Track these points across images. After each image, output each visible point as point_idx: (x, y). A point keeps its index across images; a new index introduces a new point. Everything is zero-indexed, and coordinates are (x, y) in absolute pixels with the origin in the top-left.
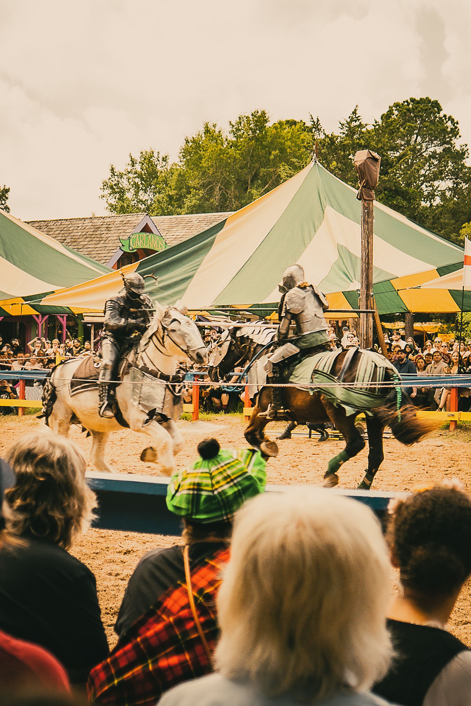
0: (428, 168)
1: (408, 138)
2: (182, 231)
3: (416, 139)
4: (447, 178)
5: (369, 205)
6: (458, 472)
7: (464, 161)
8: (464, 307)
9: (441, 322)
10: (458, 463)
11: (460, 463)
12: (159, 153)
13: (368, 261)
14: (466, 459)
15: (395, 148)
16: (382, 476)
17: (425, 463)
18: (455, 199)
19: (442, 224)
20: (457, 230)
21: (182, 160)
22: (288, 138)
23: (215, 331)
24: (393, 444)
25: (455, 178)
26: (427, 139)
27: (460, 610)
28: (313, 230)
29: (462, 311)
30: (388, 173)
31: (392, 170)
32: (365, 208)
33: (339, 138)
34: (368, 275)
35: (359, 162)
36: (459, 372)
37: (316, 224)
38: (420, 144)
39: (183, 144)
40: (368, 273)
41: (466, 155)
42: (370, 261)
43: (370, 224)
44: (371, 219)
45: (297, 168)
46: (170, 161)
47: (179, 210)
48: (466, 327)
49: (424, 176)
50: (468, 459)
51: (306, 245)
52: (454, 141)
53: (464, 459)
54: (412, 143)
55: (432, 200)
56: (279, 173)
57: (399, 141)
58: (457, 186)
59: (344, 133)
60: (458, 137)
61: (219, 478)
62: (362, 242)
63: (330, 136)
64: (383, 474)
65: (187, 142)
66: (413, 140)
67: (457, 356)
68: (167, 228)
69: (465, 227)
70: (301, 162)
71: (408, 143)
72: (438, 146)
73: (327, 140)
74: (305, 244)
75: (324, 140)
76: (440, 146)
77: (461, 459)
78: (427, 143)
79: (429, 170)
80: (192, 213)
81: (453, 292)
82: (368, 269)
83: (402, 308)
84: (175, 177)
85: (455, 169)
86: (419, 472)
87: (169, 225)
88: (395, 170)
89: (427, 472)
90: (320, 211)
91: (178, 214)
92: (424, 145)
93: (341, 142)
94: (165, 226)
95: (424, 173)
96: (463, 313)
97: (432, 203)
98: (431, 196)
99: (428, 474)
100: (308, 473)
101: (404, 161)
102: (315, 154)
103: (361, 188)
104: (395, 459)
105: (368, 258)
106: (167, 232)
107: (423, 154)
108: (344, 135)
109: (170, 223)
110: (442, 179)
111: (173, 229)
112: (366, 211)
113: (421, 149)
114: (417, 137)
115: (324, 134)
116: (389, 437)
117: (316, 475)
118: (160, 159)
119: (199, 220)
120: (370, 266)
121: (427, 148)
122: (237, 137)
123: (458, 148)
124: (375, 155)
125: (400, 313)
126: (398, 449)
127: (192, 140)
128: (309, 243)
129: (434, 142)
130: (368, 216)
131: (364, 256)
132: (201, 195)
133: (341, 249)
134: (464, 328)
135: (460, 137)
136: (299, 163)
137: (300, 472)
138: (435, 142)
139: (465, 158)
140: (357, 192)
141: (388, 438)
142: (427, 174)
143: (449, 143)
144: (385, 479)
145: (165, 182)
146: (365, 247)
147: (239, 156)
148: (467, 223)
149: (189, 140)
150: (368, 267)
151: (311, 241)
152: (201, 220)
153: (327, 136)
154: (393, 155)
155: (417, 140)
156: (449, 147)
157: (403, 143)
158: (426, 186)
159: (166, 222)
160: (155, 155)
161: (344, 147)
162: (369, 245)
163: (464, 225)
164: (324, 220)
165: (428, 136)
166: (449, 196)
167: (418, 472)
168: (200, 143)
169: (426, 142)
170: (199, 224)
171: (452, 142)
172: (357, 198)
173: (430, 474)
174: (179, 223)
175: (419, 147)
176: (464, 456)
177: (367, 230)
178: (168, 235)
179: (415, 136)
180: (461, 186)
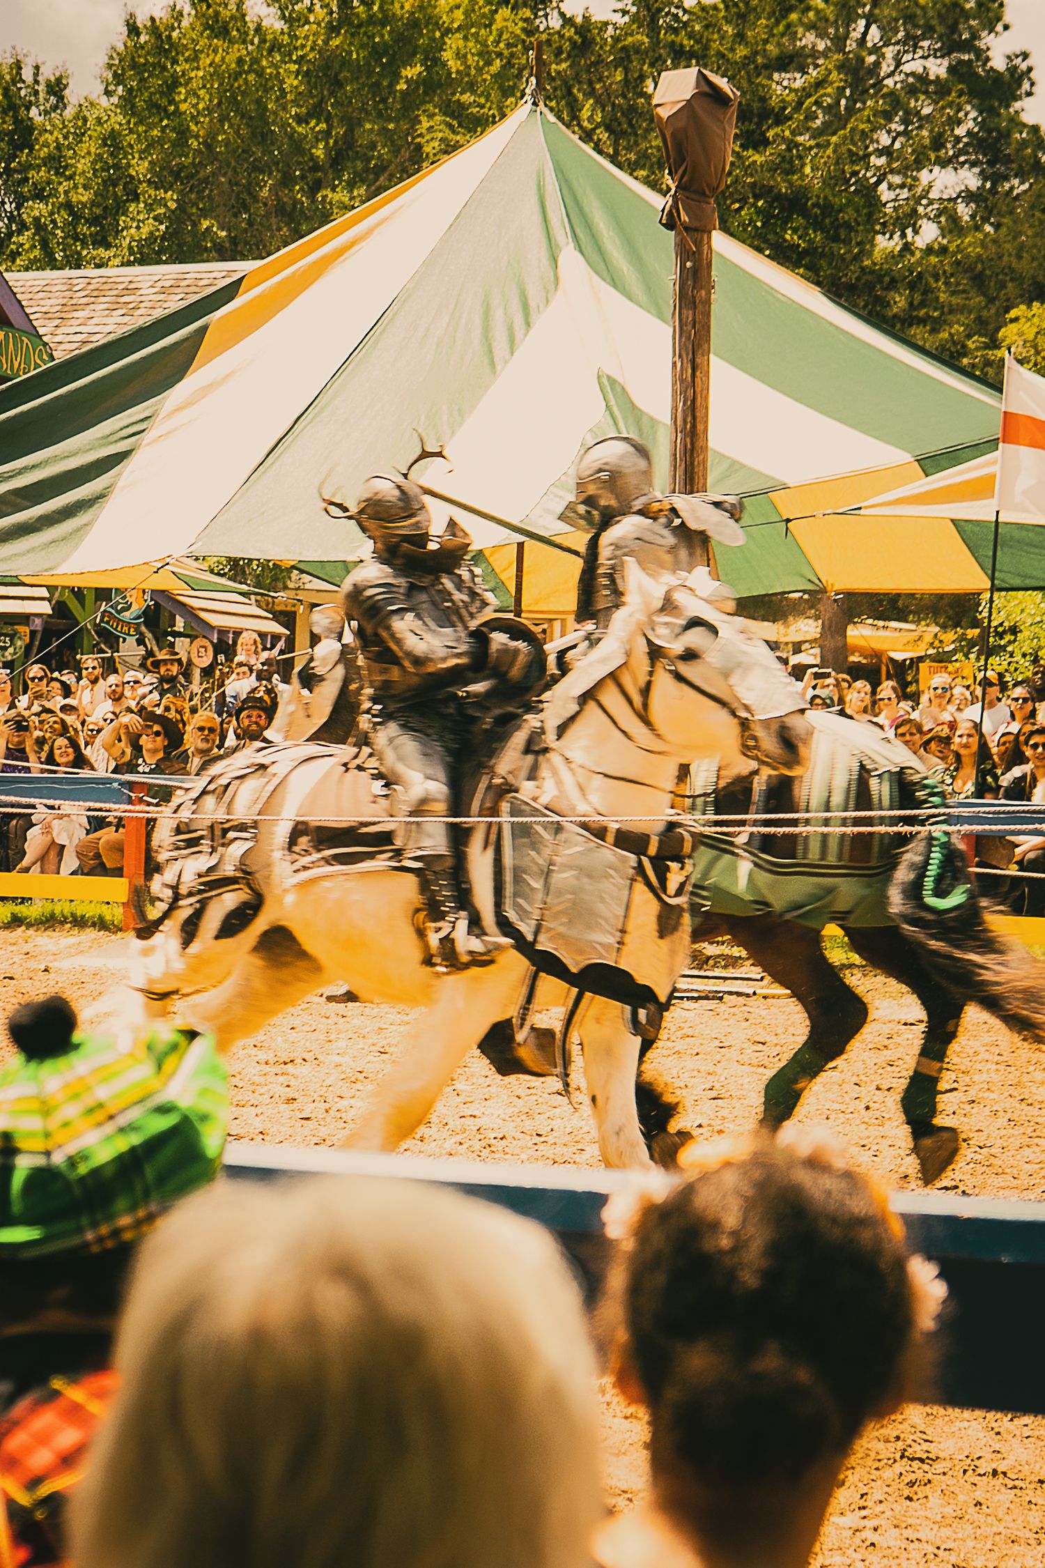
0: (902, 128)
1: (837, 30)
2: (106, 320)
3: (865, 34)
4: (962, 159)
5: (698, 244)
6: (967, 1107)
7: (1017, 105)
8: (997, 574)
9: (937, 624)
10: (967, 1079)
11: (976, 1078)
12: (37, 68)
13: (694, 426)
14: (994, 1067)
15: (792, 61)
16: (724, 1118)
17: (863, 1077)
18: (988, 228)
19: (943, 307)
20: (989, 330)
21: (111, 88)
22: (455, 25)
23: (208, 644)
24: (764, 1013)
25: (988, 162)
26: (901, 35)
27: (940, 1553)
28: (519, 320)
29: (994, 589)
30: (766, 143)
31: (778, 130)
32: (683, 252)
33: (610, 27)
34: (692, 472)
35: (668, 107)
36: (982, 790)
37: (532, 303)
38: (875, 50)
39: (118, 37)
40: (692, 463)
41: (1026, 86)
42: (700, 427)
43: (700, 307)
44: (703, 293)
45: (476, 125)
46: (73, 95)
47: (102, 252)
48: (1010, 642)
49: (887, 152)
50: (1002, 1067)
51: (498, 368)
52: (987, 40)
53: (989, 1065)
54: (851, 45)
55: (909, 231)
56: (419, 140)
57: (809, 39)
58: (994, 185)
59: (625, 12)
60: (999, 27)
61: (71, 1111)
62: (674, 364)
63: (579, 20)
64: (725, 1112)
65: (133, 29)
66: (856, 35)
67: (969, 736)
68: (59, 308)
69: (1016, 319)
70: (488, 105)
71: (839, 42)
72: (936, 57)
73: (570, 32)
74: (492, 363)
75: (559, 32)
76: (942, 57)
77: (979, 1066)
78: (897, 48)
79: (906, 133)
80: (143, 261)
81: (969, 527)
82: (692, 450)
83: (803, 576)
84: (90, 146)
85: (990, 131)
86: (843, 1107)
87: (64, 301)
88: (787, 133)
89: (867, 1108)
90: (546, 262)
91: (98, 266)
92: (890, 52)
93: (616, 39)
94: (51, 304)
95: (889, 142)
96: (996, 595)
97: (909, 239)
98: (908, 220)
99: (870, 1113)
100: (484, 1103)
101: (816, 103)
102: (533, 80)
103: (672, 192)
104: (766, 1062)
105: (694, 417)
106: (57, 322)
107: (885, 82)
108: (627, 19)
109: (68, 294)
110: (944, 163)
111: (76, 314)
112: (689, 264)
113: (877, 64)
114: (867, 27)
115: (562, 15)
116: (751, 991)
117: (510, 1111)
118: (41, 88)
119: (159, 284)
120: (700, 443)
121: (898, 63)
122: (290, 20)
123: (998, 63)
124: (722, 83)
125: (804, 592)
126: (779, 1032)
127: (149, 24)
128: (506, 362)
129: (921, 44)
130: (695, 281)
131: (680, 410)
132: (172, 205)
133: (612, 389)
134: (1005, 646)
135: (1006, 27)
136: (482, 107)
137: (459, 1099)
138: (926, 44)
139: (1020, 98)
140: (659, 202)
141: (748, 995)
142: (897, 145)
143: (968, 46)
144: (732, 1126)
145: (56, 162)
146: (682, 381)
147: (296, 83)
148: (1023, 307)
149: (140, 25)
150: (692, 444)
151: (512, 353)
152: (167, 284)
153: (567, 21)
154: (785, 85)
155: (868, 38)
156: (970, 60)
157: (821, 46)
158: (890, 187)
159: (54, 289)
160: (27, 74)
161: (625, 56)
162: (698, 373)
163: (1013, 313)
164: (560, 291)
165: (904, 24)
166: (967, 218)
167: (837, 1106)
168: (175, 34)
169: (897, 43)
170: (162, 297)
171: (981, 44)
172: (660, 221)
173: (878, 1114)
174: (96, 295)
175: (872, 58)
176: (990, 1057)
177: (690, 328)
178: (59, 331)
179: (862, 23)
180: (1007, 186)
